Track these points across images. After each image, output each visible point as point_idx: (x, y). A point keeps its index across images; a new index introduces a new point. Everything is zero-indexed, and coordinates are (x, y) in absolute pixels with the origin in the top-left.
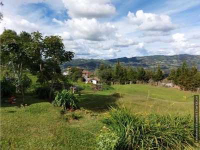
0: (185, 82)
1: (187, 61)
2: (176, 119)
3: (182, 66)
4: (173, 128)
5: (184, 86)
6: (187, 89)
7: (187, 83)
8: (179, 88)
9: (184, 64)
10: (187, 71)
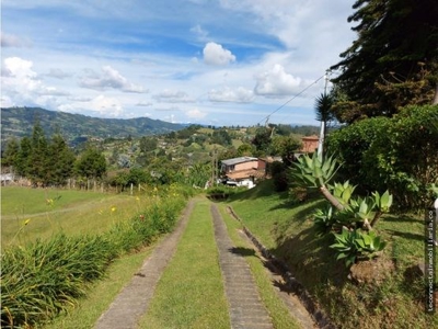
0: (41, 169)
1: (42, 123)
2: (36, 253)
3: (32, 133)
4: (32, 275)
5: (41, 177)
6: (47, 184)
7: (45, 172)
8: (29, 183)
9: (37, 129)
10: (44, 144)
